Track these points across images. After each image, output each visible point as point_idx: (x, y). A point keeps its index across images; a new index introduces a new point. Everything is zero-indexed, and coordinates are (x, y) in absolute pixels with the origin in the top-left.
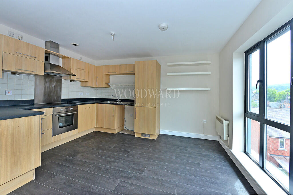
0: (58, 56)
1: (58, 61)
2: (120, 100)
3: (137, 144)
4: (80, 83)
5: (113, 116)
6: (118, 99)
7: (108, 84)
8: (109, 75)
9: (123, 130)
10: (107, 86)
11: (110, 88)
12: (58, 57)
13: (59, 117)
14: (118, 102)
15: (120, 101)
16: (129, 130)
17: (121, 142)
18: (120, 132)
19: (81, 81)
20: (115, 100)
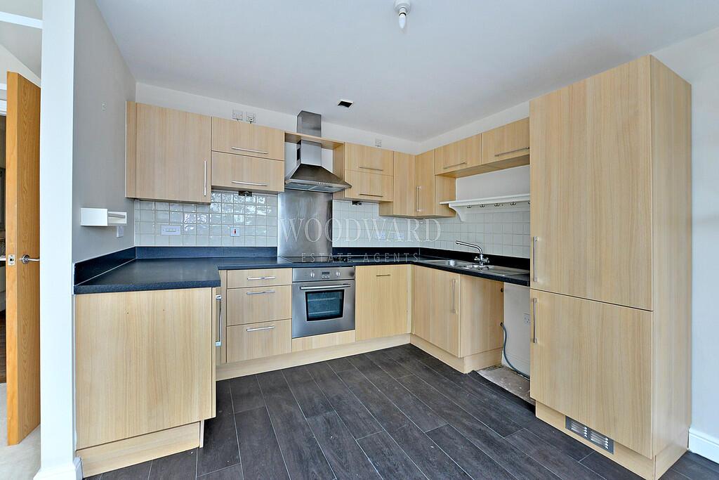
0: (321, 145)
1: (320, 156)
2: (485, 256)
3: (531, 463)
4: (377, 206)
5: (453, 311)
6: (478, 255)
7: (448, 204)
8: (451, 176)
9: (496, 366)
10: (446, 213)
11: (455, 220)
12: (318, 148)
13: (307, 293)
14: (478, 263)
15: (486, 260)
16: (518, 372)
17: (465, 421)
18: (482, 374)
19: (381, 203)
20: (469, 257)
